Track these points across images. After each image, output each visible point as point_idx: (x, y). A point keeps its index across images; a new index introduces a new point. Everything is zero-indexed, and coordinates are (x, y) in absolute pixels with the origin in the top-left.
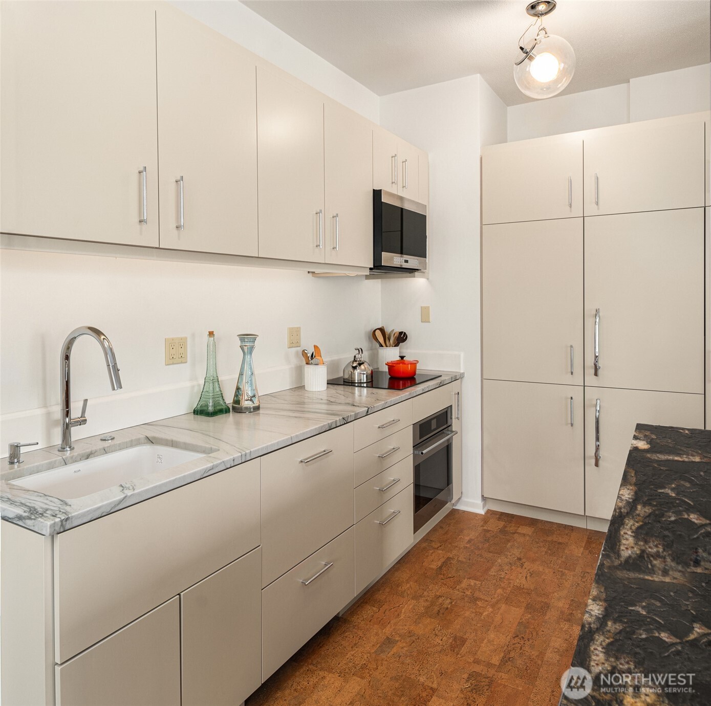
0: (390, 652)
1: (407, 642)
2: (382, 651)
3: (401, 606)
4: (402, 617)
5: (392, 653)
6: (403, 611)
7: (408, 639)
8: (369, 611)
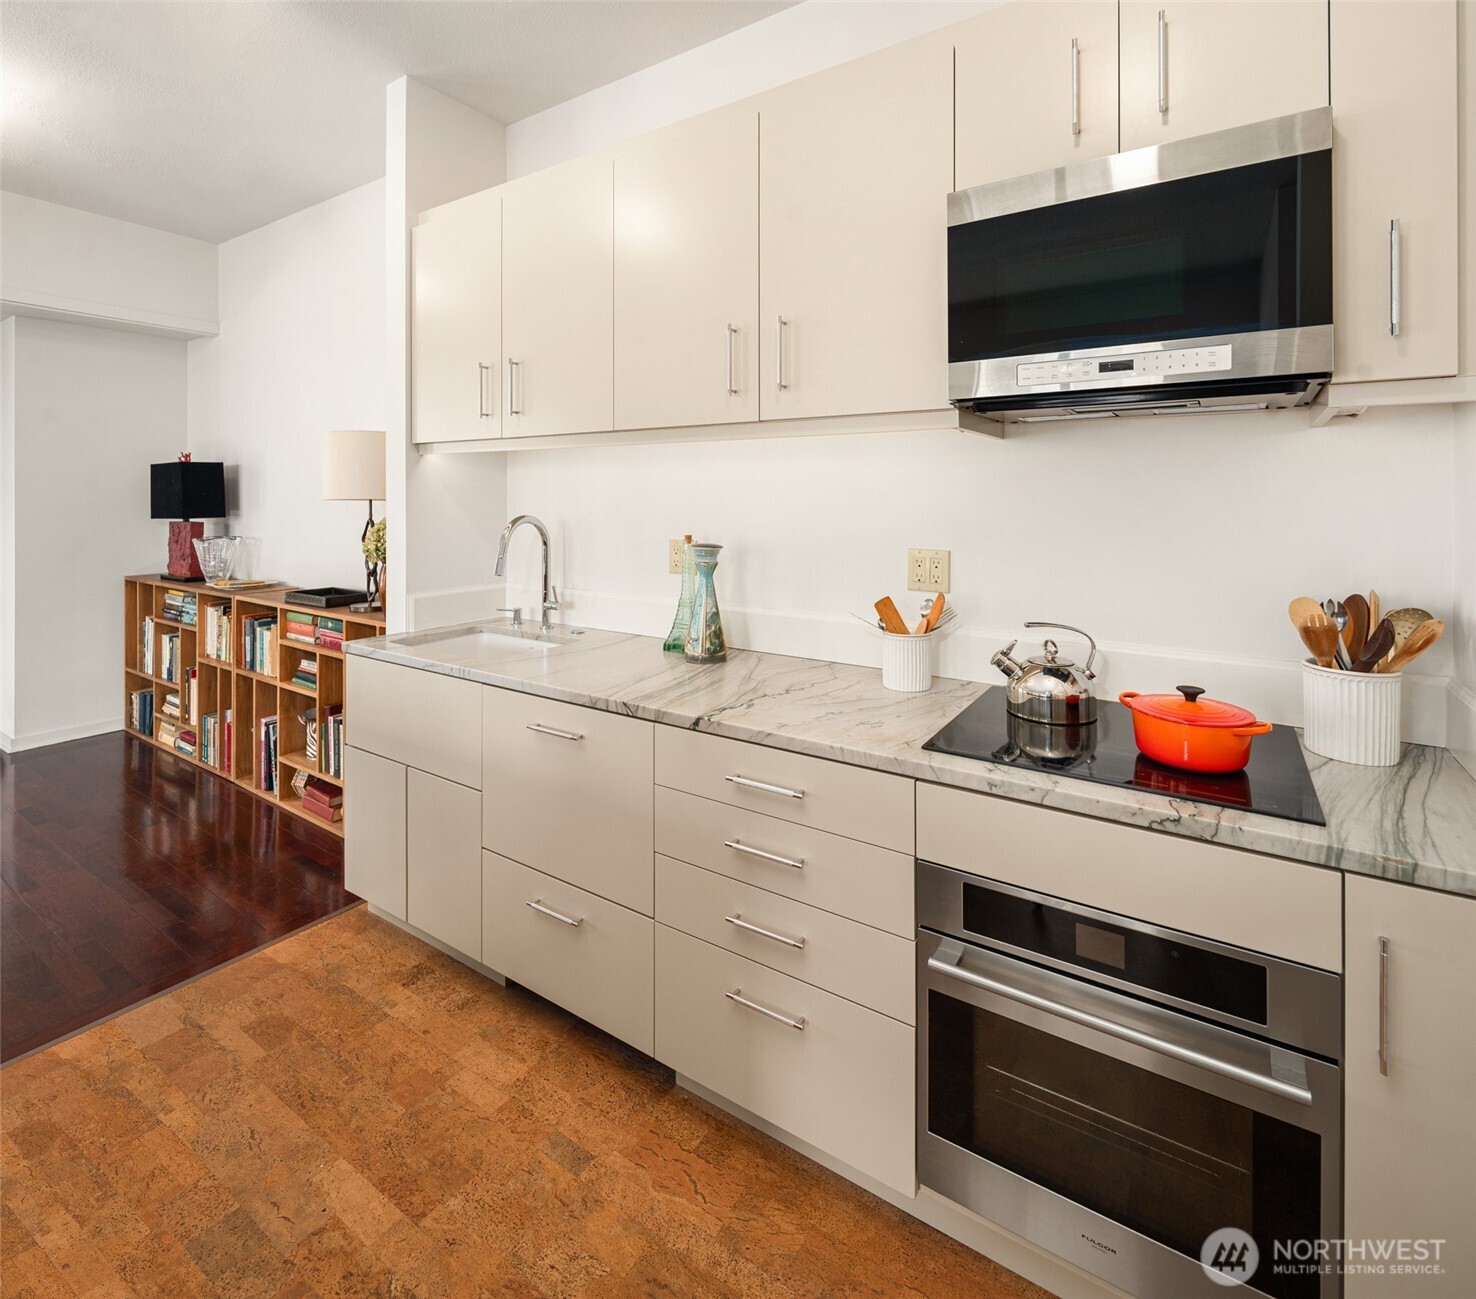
0: (550, 1157)
1: (568, 1193)
2: (554, 1146)
3: (699, 1197)
4: (655, 1194)
5: (545, 1160)
6: (677, 1199)
7: (576, 1195)
8: (691, 1133)
